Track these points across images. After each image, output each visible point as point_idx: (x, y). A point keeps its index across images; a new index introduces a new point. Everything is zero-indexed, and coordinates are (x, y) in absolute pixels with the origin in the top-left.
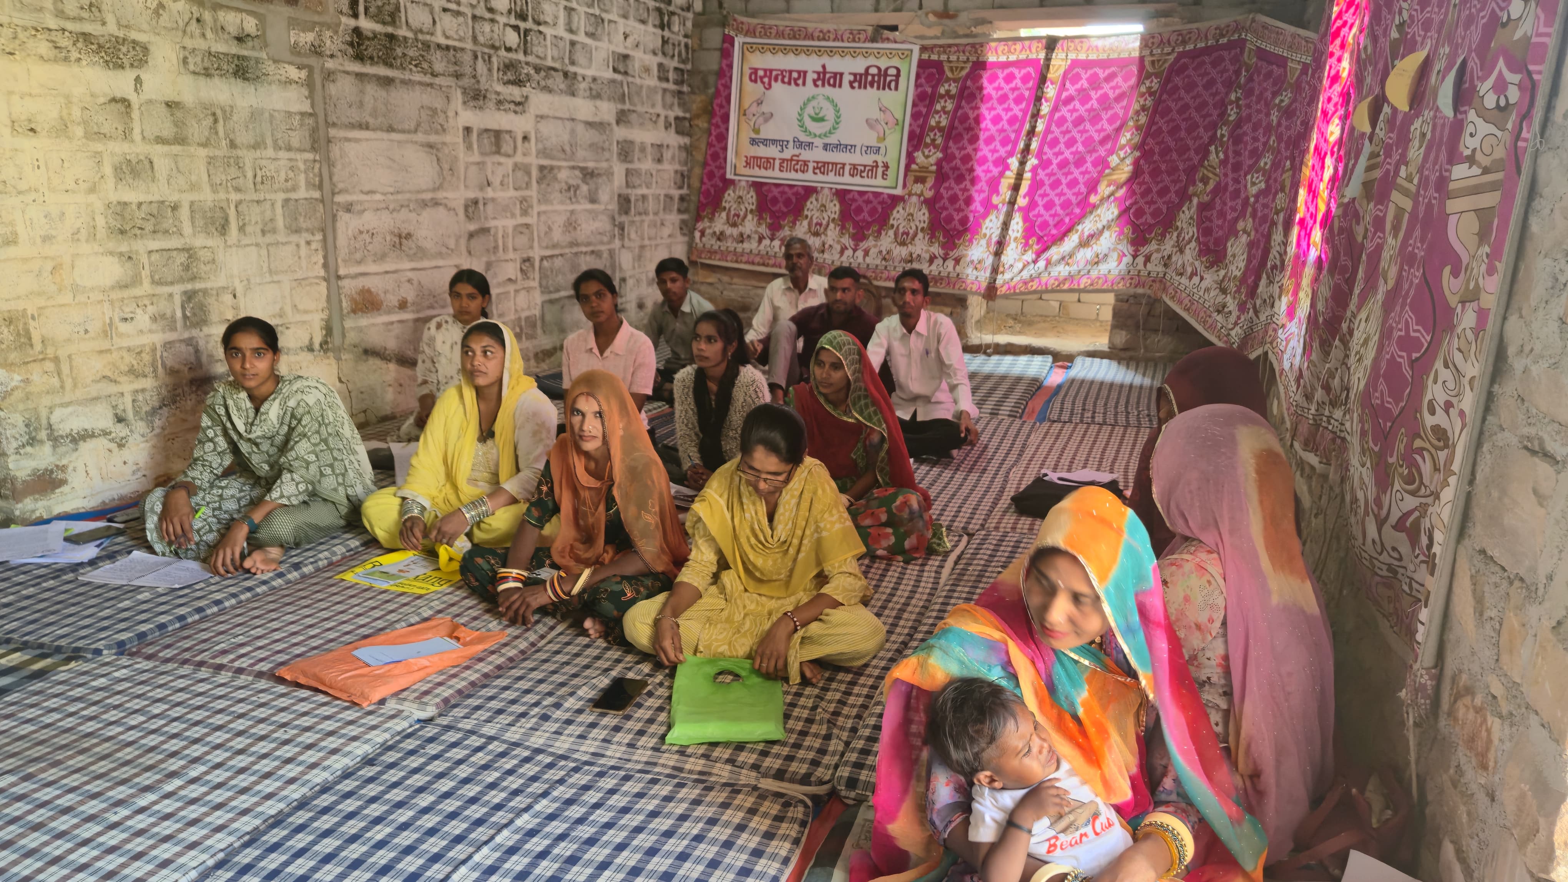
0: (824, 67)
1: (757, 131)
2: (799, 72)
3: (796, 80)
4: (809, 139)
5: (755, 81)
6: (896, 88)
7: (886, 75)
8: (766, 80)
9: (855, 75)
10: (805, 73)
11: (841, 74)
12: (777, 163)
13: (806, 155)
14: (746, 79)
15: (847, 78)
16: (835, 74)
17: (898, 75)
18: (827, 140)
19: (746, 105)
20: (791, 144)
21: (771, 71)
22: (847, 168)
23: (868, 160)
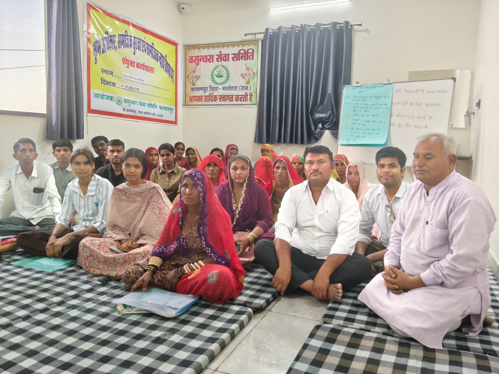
0: (220, 52)
1: (194, 84)
2: (210, 56)
3: (209, 60)
4: (216, 86)
5: (192, 62)
6: (253, 59)
7: (248, 53)
8: (196, 61)
9: (234, 54)
10: (213, 56)
11: (229, 55)
12: (203, 98)
13: (215, 93)
14: (188, 62)
15: (231, 56)
16: (226, 55)
17: (253, 52)
18: (224, 86)
19: (188, 73)
20: (209, 88)
21: (198, 57)
22: (234, 97)
23: (242, 93)
